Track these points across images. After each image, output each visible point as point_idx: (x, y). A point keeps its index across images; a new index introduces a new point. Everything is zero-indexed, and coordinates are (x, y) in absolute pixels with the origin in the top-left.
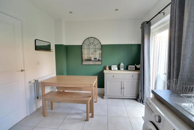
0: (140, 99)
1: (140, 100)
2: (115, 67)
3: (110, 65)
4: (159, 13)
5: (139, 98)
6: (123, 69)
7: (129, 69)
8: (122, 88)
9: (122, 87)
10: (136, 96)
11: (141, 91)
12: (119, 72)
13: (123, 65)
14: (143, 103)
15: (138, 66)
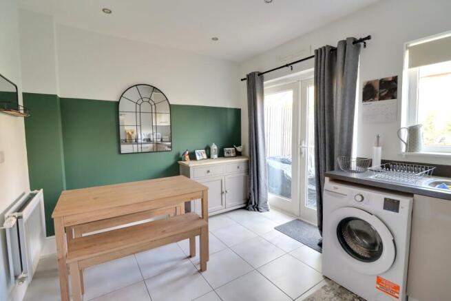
0: (253, 204)
1: (253, 207)
2: (201, 154)
3: (192, 151)
4: (287, 65)
5: (251, 204)
6: (216, 156)
7: (226, 154)
8: (222, 193)
9: (224, 190)
10: (245, 201)
11: (254, 190)
12: (210, 162)
13: (216, 147)
14: (258, 210)
15: (239, 149)
